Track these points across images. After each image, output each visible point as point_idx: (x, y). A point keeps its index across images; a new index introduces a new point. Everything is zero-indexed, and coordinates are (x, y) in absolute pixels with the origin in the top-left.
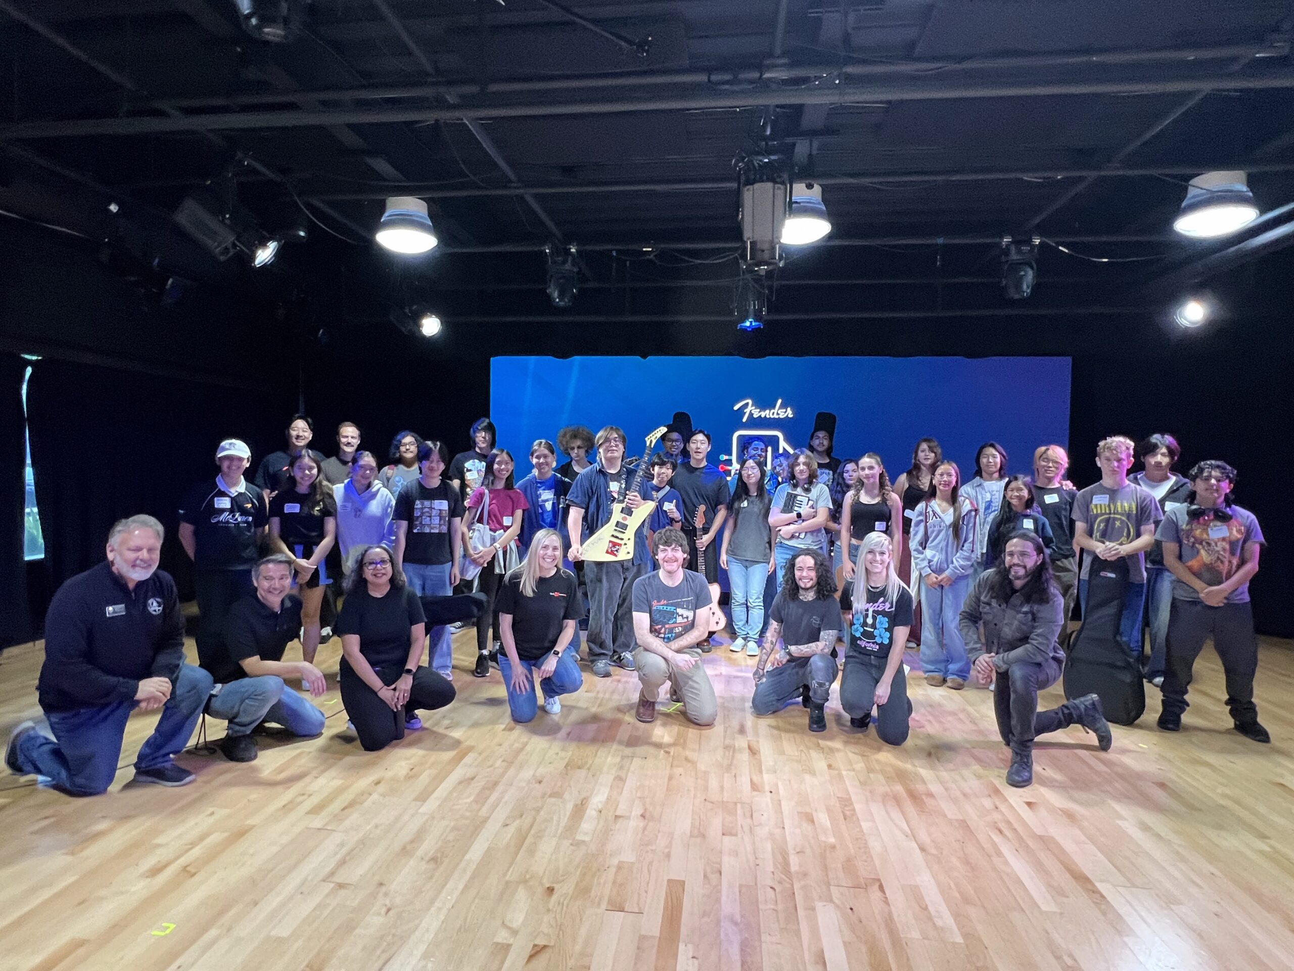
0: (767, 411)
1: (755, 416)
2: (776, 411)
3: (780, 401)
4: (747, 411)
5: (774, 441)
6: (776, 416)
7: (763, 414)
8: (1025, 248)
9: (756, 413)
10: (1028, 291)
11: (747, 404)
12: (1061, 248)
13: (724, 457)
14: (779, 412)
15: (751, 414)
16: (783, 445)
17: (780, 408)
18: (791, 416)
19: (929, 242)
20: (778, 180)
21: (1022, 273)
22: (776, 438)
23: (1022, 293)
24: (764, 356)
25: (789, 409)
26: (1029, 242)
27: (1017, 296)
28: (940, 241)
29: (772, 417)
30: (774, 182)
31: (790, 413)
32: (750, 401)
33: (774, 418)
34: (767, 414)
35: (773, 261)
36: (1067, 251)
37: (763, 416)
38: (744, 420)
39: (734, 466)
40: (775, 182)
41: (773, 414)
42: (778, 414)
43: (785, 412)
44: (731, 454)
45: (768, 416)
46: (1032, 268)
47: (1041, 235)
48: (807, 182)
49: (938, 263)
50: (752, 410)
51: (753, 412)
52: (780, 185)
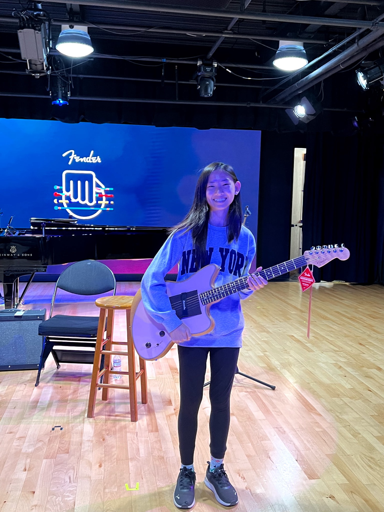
0: (85, 158)
1: (77, 161)
2: (90, 158)
3: (92, 152)
4: (71, 157)
5: (90, 178)
6: (90, 161)
7: (82, 160)
8: (208, 69)
9: (78, 159)
10: (211, 93)
11: (71, 153)
12: (227, 70)
13: (56, 187)
14: (92, 159)
15: (74, 160)
16: (95, 180)
17: (93, 156)
18: (100, 161)
19: (160, 61)
20: (37, 28)
21: (208, 83)
22: (91, 176)
23: (208, 94)
24: (78, 122)
25: (98, 157)
26: (211, 65)
27: (206, 96)
28: (164, 60)
29: (88, 162)
30: (34, 28)
31: (99, 160)
32: (73, 151)
33: (89, 163)
34: (84, 160)
35: (43, 71)
36: (230, 72)
37: (82, 161)
38: (70, 163)
39: (63, 193)
40: (35, 30)
41: (88, 160)
42: (91, 160)
43: (96, 159)
44: (61, 185)
45: (85, 161)
46: (213, 81)
47: (218, 62)
48: (70, 24)
49: (163, 74)
50: (74, 157)
51: (75, 158)
52: (37, 31)
